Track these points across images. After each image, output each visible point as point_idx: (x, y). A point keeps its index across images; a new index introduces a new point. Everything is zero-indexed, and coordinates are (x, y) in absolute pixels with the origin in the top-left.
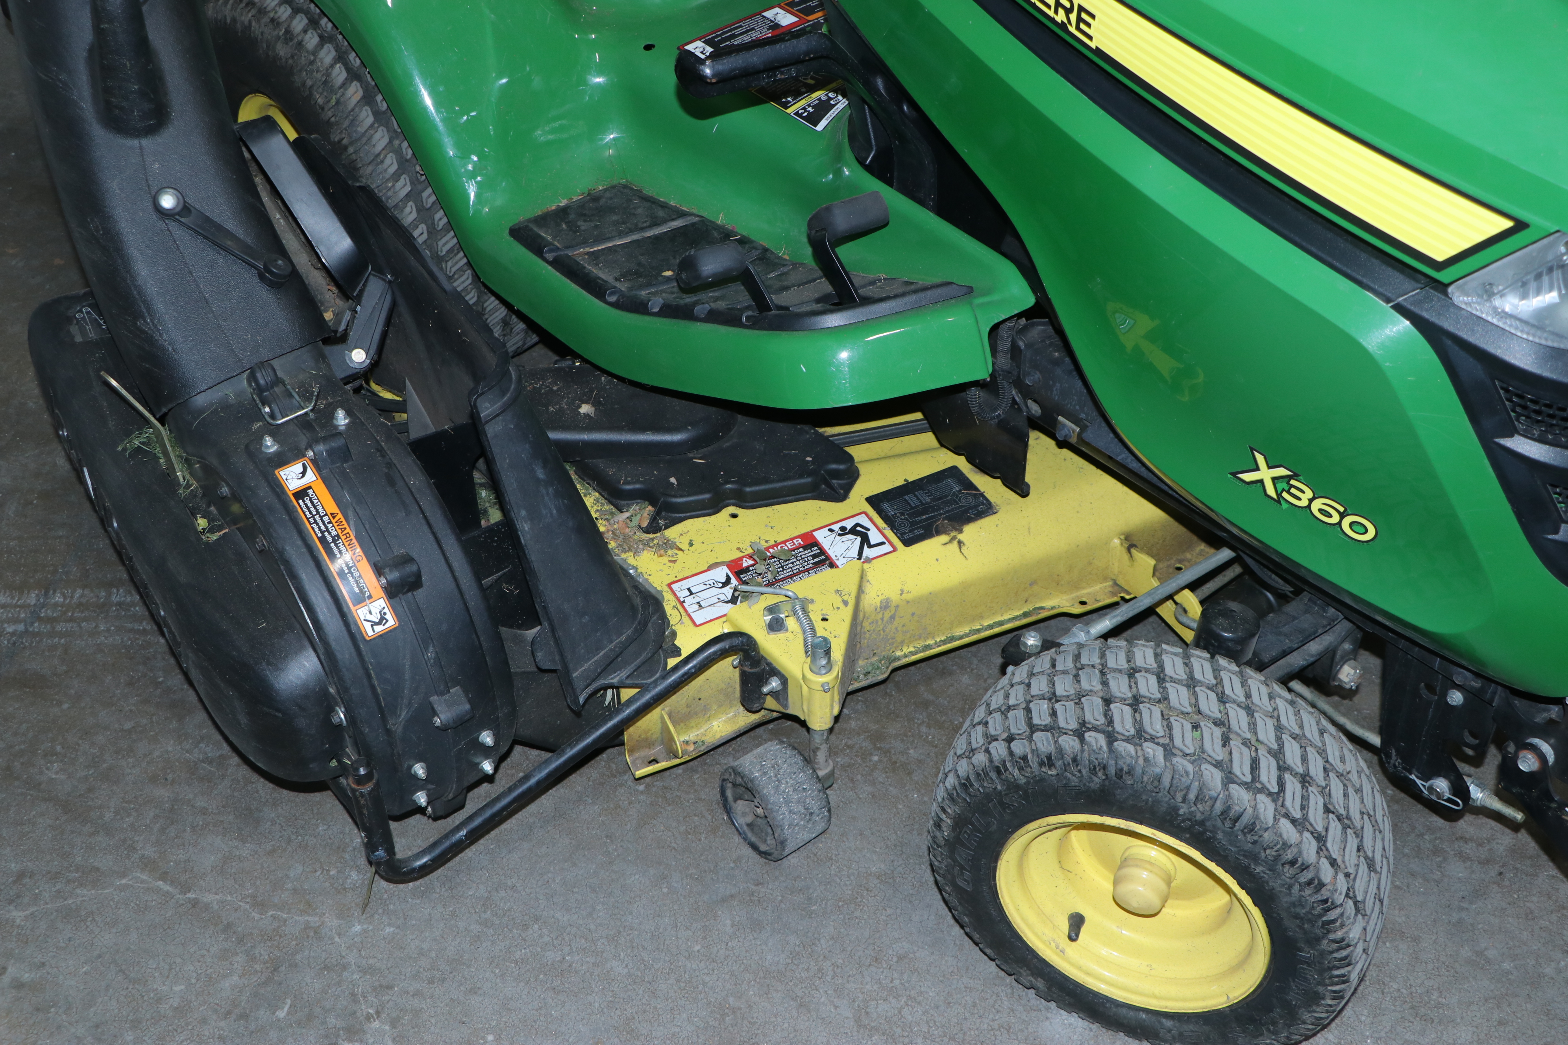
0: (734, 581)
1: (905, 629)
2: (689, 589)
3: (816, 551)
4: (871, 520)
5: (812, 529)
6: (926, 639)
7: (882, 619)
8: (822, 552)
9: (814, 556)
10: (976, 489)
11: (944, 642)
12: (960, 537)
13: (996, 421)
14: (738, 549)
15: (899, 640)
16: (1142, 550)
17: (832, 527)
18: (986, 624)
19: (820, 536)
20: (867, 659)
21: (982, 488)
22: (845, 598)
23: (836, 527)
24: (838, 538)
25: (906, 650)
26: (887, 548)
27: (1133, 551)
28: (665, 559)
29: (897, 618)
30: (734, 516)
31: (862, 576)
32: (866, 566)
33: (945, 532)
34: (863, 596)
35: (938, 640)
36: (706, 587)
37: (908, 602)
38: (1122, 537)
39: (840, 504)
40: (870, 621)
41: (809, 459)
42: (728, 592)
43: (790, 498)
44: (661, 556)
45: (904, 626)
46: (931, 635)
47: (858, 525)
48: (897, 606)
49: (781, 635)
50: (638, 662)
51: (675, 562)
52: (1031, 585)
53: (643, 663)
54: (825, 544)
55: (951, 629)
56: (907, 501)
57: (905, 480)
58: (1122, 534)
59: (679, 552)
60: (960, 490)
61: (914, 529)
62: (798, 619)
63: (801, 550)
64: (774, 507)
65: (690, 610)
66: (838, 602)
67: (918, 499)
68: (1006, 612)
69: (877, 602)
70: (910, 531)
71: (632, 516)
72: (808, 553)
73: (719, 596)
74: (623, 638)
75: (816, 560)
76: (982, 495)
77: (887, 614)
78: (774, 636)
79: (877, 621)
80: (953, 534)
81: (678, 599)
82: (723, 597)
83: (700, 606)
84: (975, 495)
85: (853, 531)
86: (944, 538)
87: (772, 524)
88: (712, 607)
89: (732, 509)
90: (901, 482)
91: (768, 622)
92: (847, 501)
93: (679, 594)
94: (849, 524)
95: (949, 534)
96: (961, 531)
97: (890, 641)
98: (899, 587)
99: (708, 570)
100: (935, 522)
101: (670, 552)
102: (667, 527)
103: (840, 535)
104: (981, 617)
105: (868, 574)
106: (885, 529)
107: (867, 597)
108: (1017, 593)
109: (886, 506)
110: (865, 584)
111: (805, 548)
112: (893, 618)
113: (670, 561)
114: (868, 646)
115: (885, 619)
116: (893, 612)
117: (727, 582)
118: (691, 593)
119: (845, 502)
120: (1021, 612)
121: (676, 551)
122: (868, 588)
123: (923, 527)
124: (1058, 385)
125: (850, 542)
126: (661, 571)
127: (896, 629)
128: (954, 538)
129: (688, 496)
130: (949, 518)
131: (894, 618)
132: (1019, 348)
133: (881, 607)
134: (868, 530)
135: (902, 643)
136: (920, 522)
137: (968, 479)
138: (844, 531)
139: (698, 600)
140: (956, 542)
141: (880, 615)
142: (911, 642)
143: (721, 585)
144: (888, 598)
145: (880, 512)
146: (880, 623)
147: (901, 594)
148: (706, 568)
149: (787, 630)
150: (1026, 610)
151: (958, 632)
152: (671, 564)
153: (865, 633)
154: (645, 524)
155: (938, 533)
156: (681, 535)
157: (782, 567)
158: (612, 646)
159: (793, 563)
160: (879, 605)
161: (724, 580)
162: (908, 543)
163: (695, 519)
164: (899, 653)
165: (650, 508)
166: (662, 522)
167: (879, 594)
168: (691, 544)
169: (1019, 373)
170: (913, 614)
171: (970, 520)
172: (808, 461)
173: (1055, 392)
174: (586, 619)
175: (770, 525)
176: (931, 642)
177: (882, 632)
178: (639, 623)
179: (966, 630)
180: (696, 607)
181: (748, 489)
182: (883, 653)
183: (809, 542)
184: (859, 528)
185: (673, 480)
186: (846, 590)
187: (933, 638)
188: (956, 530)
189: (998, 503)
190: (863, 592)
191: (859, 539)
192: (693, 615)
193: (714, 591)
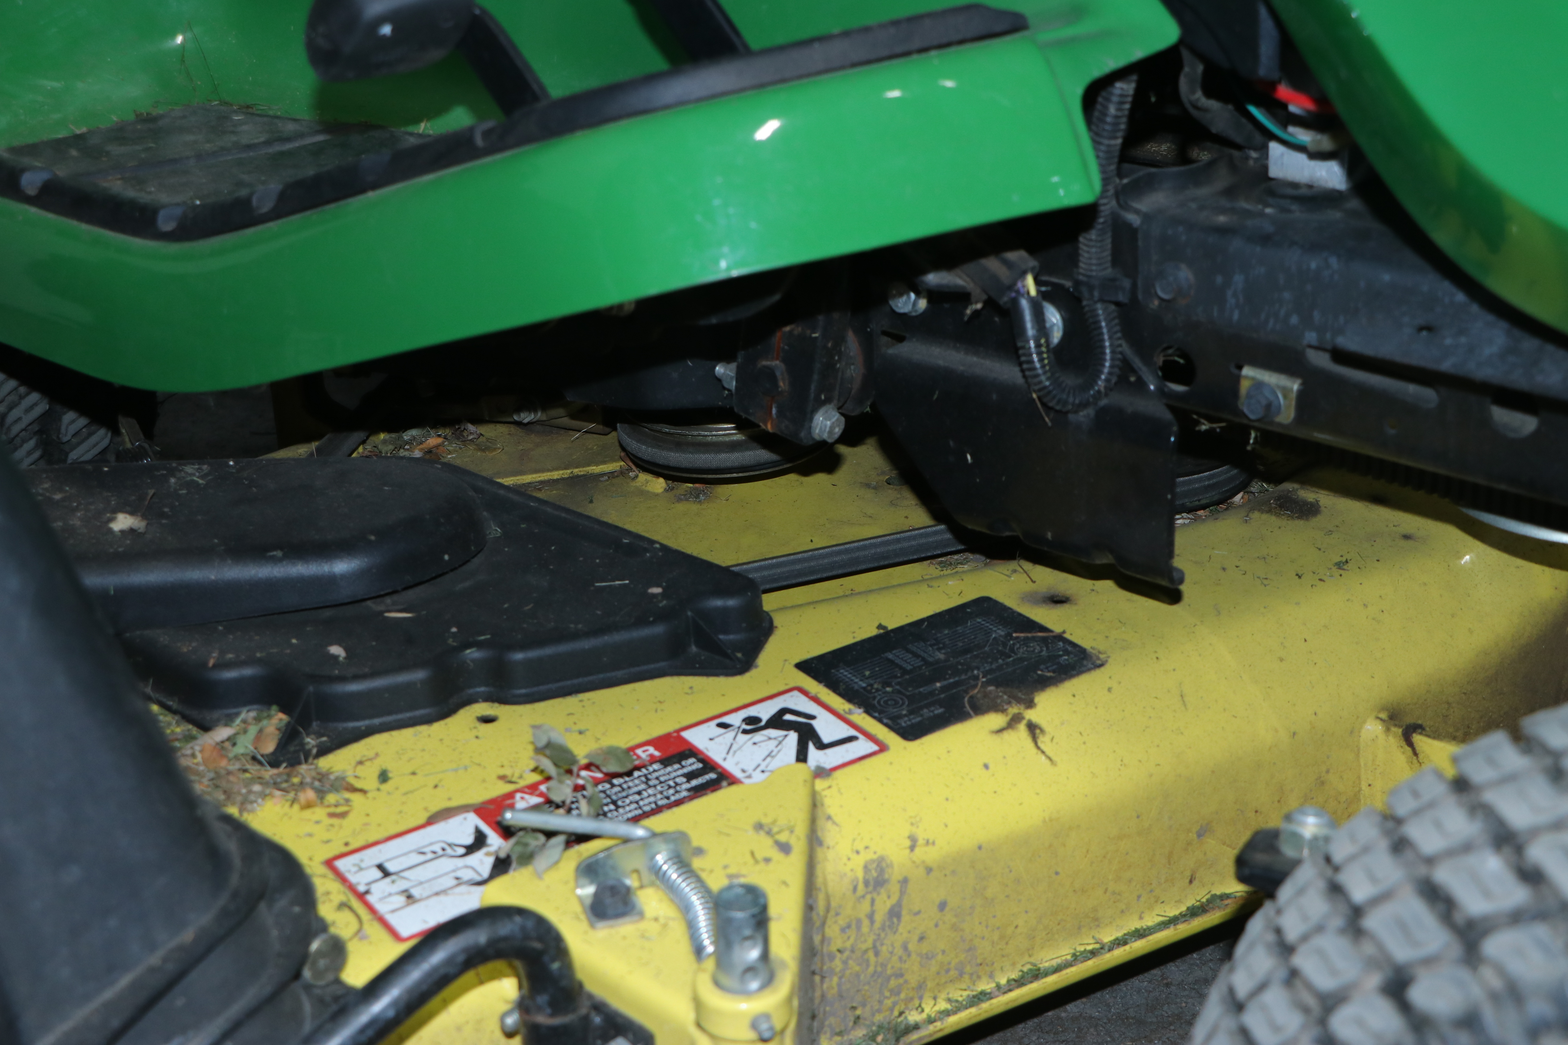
0: (495, 840)
1: (925, 947)
2: (380, 867)
3: (691, 764)
4: (816, 700)
5: (677, 726)
6: (975, 977)
7: (871, 917)
8: (708, 765)
9: (690, 776)
10: (1043, 629)
11: (1019, 982)
12: (1031, 715)
13: (1090, 412)
14: (502, 778)
15: (913, 979)
16: (1436, 735)
17: (726, 719)
18: (1107, 939)
19: (698, 738)
20: (840, 1034)
21: (1057, 628)
22: (783, 837)
23: (736, 719)
24: (742, 738)
25: (930, 1008)
26: (863, 746)
27: (1417, 738)
28: (319, 813)
29: (906, 917)
30: (487, 720)
31: (815, 803)
32: (820, 784)
33: (996, 707)
34: (820, 853)
35: (1003, 981)
36: (422, 858)
37: (929, 870)
38: (1383, 715)
39: (737, 679)
40: (842, 922)
41: (657, 590)
42: (482, 862)
43: (619, 674)
44: (308, 806)
45: (922, 939)
46: (985, 967)
47: (784, 711)
48: (905, 881)
49: (625, 929)
50: (236, 1009)
51: (343, 815)
52: (1200, 835)
53: (251, 1013)
54: (716, 752)
55: (1030, 951)
56: (891, 662)
57: (880, 627)
58: (1383, 709)
59: (355, 797)
60: (1009, 635)
61: (921, 708)
62: (670, 888)
63: (656, 766)
64: (582, 696)
65: (382, 908)
66: (764, 846)
67: (916, 655)
68: (1151, 908)
69: (856, 867)
70: (911, 712)
71: (236, 734)
72: (675, 771)
73: (459, 874)
74: (188, 936)
75: (694, 783)
76: (1060, 637)
77: (884, 903)
78: (605, 931)
79: (859, 922)
80: (1013, 710)
81: (352, 888)
82: (468, 875)
83: (409, 897)
84: (1044, 640)
85: (777, 722)
86: (995, 720)
87: (582, 727)
88: (442, 898)
89: (483, 708)
90: (869, 631)
91: (588, 902)
92: (752, 673)
93: (353, 879)
94: (765, 712)
95: (1003, 711)
96: (1030, 704)
97: (893, 983)
98: (906, 831)
99: (431, 821)
100: (966, 692)
101: (331, 798)
102: (324, 751)
103: (745, 732)
104: (1097, 922)
105: (827, 801)
106: (850, 712)
107: (830, 854)
108: (1171, 854)
109: (844, 673)
110: (821, 822)
111: (665, 762)
112: (895, 913)
113: (332, 815)
114: (841, 996)
115: (879, 918)
116: (894, 900)
117: (480, 841)
118: (386, 873)
119: (747, 675)
120: (1183, 909)
121: (347, 795)
122: (830, 834)
123: (940, 703)
124: (1238, 279)
125: (773, 743)
126: (310, 835)
127: (905, 948)
128: (1015, 720)
129: (374, 674)
130: (997, 683)
131: (899, 916)
132: (1128, 226)
133: (866, 883)
134: (813, 717)
135: (921, 987)
136: (932, 693)
137: (1020, 615)
138: (753, 724)
139: (402, 885)
140: (1022, 727)
141: (866, 907)
142: (940, 986)
143: (462, 851)
144: (881, 860)
145: (833, 686)
146: (865, 929)
147: (912, 848)
148: (422, 820)
149: (641, 915)
150: (1191, 902)
151: (1047, 958)
152: (335, 821)
153: (832, 957)
154: (270, 747)
155: (979, 710)
156: (361, 763)
157: (614, 803)
158: (154, 959)
159: (639, 793)
160: (860, 874)
161: (469, 840)
162: (911, 733)
163: (395, 733)
164: (913, 1017)
165: (281, 716)
166: (310, 741)
167: (860, 846)
168: (384, 777)
169: (1134, 286)
170: (942, 906)
171: (1044, 683)
172: (654, 596)
173: (1231, 301)
174: (73, 874)
175: (577, 728)
176: (985, 986)
177: (871, 955)
178: (235, 895)
179: (1064, 952)
180: (401, 900)
181: (519, 656)
182: (879, 1018)
183: (673, 750)
184: (788, 717)
185: (336, 650)
186: (782, 822)
187: (991, 976)
188: (1019, 701)
189: (1101, 648)
190: (820, 843)
191: (793, 737)
192: (392, 919)
193: (446, 864)
